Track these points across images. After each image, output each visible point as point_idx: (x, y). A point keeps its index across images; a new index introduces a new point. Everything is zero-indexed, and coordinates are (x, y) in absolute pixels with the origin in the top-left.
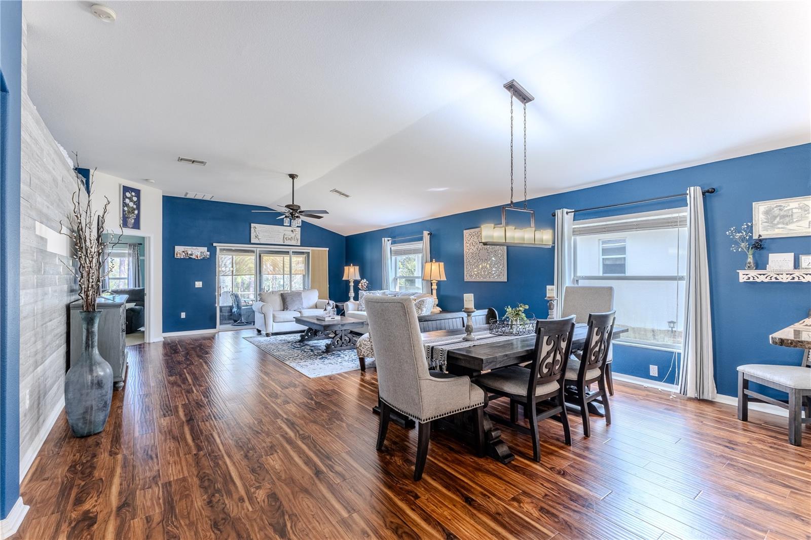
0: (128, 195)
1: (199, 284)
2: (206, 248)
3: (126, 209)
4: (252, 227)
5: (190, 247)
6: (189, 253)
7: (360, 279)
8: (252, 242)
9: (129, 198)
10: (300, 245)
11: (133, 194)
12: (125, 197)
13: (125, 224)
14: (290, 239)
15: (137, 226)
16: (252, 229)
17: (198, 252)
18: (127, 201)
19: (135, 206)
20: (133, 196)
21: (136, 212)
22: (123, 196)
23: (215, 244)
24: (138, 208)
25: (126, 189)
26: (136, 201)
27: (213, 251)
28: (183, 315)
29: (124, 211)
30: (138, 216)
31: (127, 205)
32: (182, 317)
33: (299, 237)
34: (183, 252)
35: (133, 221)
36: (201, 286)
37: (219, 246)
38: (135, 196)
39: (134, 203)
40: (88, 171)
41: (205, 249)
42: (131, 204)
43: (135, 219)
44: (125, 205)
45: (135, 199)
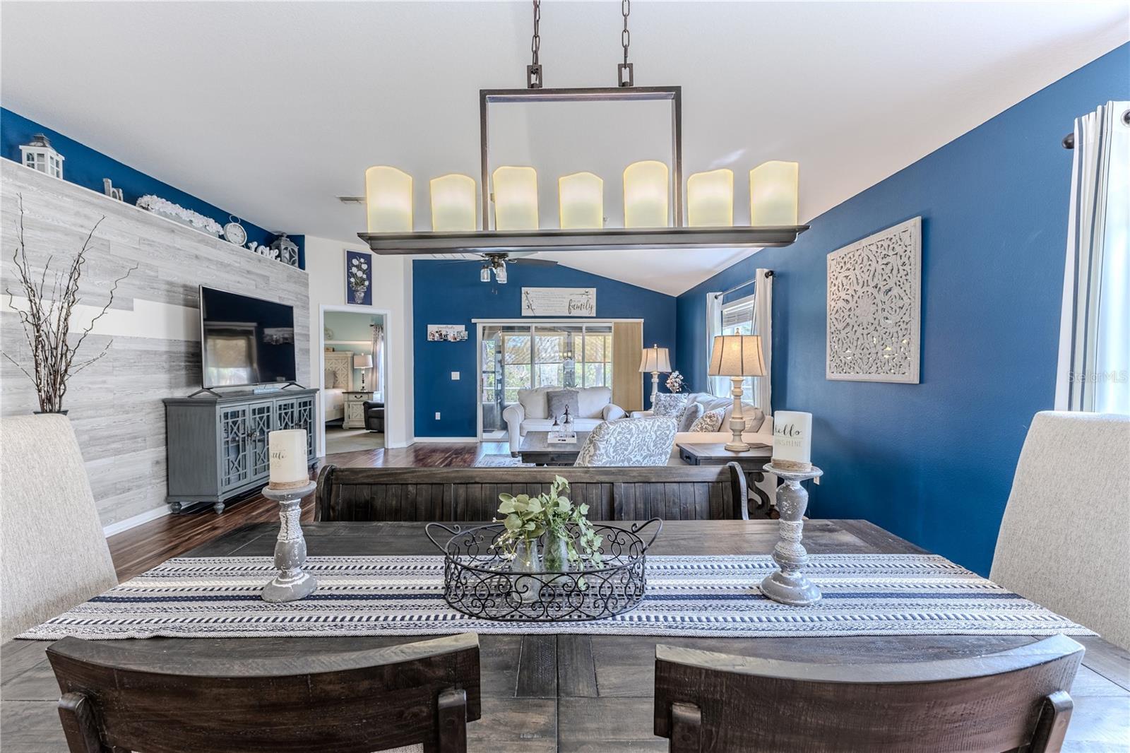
0: (355, 262)
1: (455, 376)
2: (464, 326)
3: (352, 280)
4: (523, 292)
5: (445, 326)
6: (444, 333)
7: (671, 371)
8: (523, 315)
9: (356, 266)
10: (595, 315)
11: (362, 260)
12: (350, 265)
13: (351, 299)
14: (580, 307)
15: (367, 300)
16: (523, 296)
17: (454, 332)
18: (354, 270)
19: (365, 276)
20: (362, 263)
21: (367, 283)
22: (348, 264)
23: (474, 321)
24: (369, 278)
25: (351, 255)
26: (367, 269)
27: (471, 329)
28: (438, 416)
29: (349, 283)
30: (369, 288)
31: (354, 275)
32: (436, 419)
33: (593, 302)
34: (437, 332)
35: (363, 295)
36: (458, 379)
37: (480, 323)
38: (365, 263)
39: (364, 272)
40: (303, 237)
41: (462, 328)
42: (360, 274)
43: (365, 293)
44: (350, 275)
45: (365, 267)
